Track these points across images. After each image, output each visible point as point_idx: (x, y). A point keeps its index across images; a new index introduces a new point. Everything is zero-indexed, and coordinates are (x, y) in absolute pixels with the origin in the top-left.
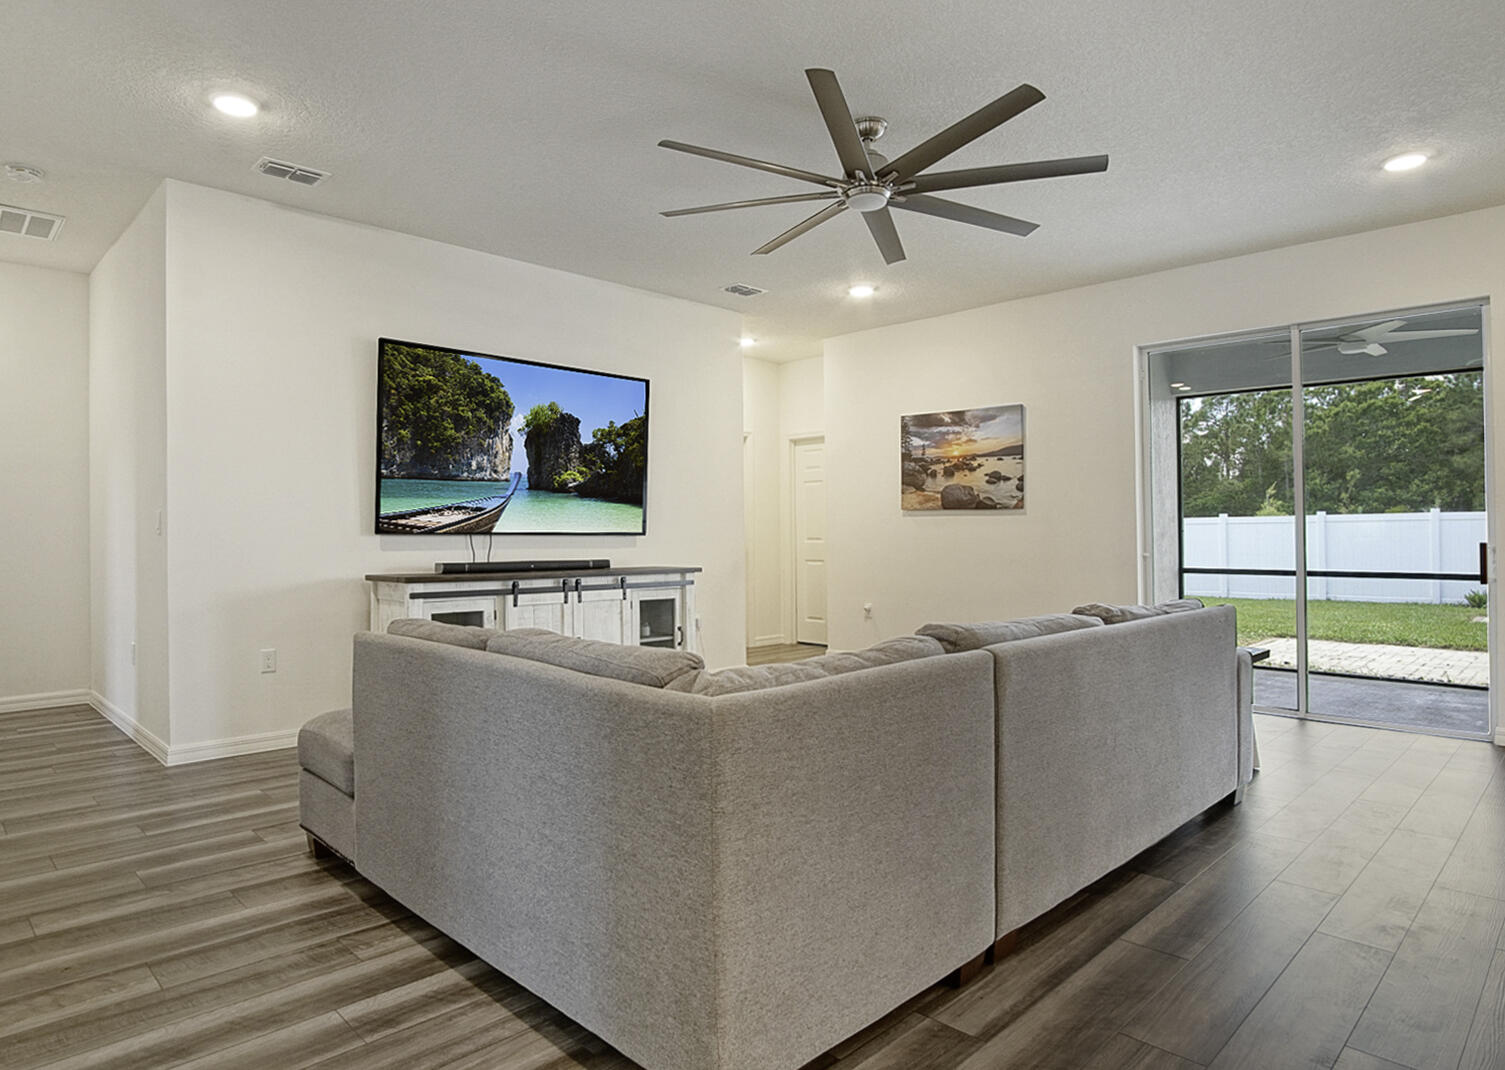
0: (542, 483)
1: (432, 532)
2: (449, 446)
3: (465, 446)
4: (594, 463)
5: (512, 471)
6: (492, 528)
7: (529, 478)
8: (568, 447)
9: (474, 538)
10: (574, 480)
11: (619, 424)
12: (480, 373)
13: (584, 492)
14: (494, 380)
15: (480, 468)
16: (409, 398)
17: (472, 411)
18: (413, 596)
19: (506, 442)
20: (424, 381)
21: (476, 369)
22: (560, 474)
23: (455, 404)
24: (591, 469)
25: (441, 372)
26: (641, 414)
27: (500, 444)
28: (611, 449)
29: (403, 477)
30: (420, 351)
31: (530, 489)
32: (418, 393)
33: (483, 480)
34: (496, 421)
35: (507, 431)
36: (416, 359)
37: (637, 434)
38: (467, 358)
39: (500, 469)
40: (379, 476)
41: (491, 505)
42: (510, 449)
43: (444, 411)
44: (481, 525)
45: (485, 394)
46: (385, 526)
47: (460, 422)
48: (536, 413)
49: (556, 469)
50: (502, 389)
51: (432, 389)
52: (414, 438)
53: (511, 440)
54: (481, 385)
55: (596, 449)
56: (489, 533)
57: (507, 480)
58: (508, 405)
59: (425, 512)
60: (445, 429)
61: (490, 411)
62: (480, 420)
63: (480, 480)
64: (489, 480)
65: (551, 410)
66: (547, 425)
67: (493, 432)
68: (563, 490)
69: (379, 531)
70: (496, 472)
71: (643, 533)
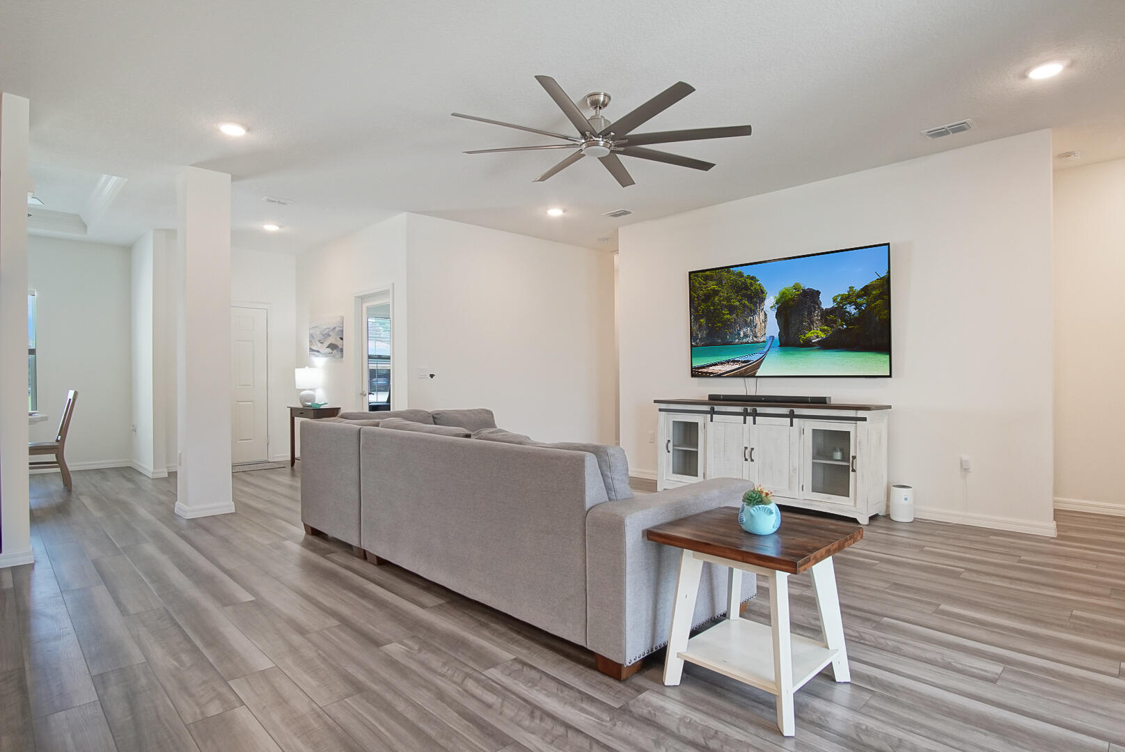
0: (791, 340)
1: (720, 376)
2: (727, 325)
3: (735, 323)
4: (835, 322)
5: (768, 335)
6: (755, 373)
7: (779, 339)
8: (810, 314)
9: (746, 379)
10: (817, 337)
11: (858, 287)
12: (742, 276)
13: (825, 345)
14: (753, 278)
15: (746, 336)
16: (703, 301)
17: (739, 301)
19: (762, 317)
20: (711, 289)
21: (740, 275)
22: (805, 334)
23: (728, 299)
24: (832, 327)
25: (720, 283)
26: (883, 274)
27: (758, 319)
28: (852, 309)
29: (703, 346)
30: (708, 273)
31: (781, 346)
32: (708, 297)
33: (748, 343)
34: (755, 304)
35: (763, 309)
36: (707, 278)
37: (880, 293)
39: (759, 335)
40: (692, 346)
41: (755, 358)
42: (765, 321)
43: (723, 305)
44: (750, 372)
45: (747, 288)
46: (696, 373)
47: (732, 309)
48: (784, 293)
49: (801, 330)
50: (758, 283)
51: (716, 292)
52: (707, 324)
53: (766, 315)
54: (745, 283)
55: (838, 311)
56: (753, 376)
57: (764, 342)
58: (763, 292)
59: (715, 365)
60: (724, 315)
61: (750, 298)
62: (744, 305)
63: (746, 343)
64: (752, 343)
65: (795, 289)
66: (792, 300)
67: (753, 312)
68: (808, 345)
69: (693, 376)
70: (756, 337)
71: (890, 376)
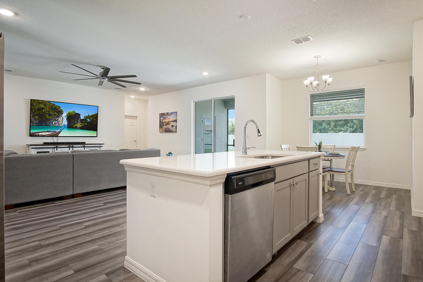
0: (71, 126)
1: (43, 136)
2: (47, 119)
3: (51, 119)
4: (84, 123)
5: (63, 124)
6: (58, 135)
7: (67, 126)
8: (77, 120)
9: (54, 138)
10: (79, 126)
11: (91, 115)
12: (55, 105)
13: (81, 128)
14: (59, 107)
15: (55, 124)
16: (37, 110)
17: (53, 113)
18: (32, 148)
19: (61, 118)
20: (41, 107)
21: (54, 105)
22: (75, 125)
23: (49, 112)
24: (83, 124)
25: (45, 105)
26: (97, 113)
27: (60, 119)
28: (89, 120)
29: (36, 126)
30: (40, 101)
31: (68, 127)
32: (40, 109)
33: (56, 126)
34: (59, 114)
35: (62, 116)
36: (39, 103)
37: (95, 117)
38: (51, 102)
39: (60, 124)
40: (30, 125)
41: (57, 131)
42: (63, 120)
43: (46, 113)
44: (56, 135)
45: (56, 109)
46: (31, 135)
47: (50, 115)
48: (69, 113)
49: (75, 124)
50: (61, 108)
51: (43, 108)
52: (39, 118)
53: (63, 118)
54: (56, 108)
55: (85, 120)
56: (57, 136)
57: (62, 126)
58: (62, 111)
59: (41, 132)
60: (46, 116)
61: (57, 113)
62: (55, 114)
63: (55, 126)
64: (57, 126)
65: (73, 112)
66: (72, 115)
67: (58, 117)
68: (76, 128)
69: (30, 136)
70: (59, 124)
71: (97, 137)
